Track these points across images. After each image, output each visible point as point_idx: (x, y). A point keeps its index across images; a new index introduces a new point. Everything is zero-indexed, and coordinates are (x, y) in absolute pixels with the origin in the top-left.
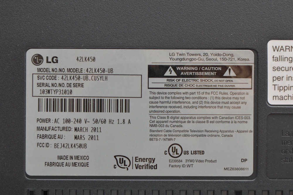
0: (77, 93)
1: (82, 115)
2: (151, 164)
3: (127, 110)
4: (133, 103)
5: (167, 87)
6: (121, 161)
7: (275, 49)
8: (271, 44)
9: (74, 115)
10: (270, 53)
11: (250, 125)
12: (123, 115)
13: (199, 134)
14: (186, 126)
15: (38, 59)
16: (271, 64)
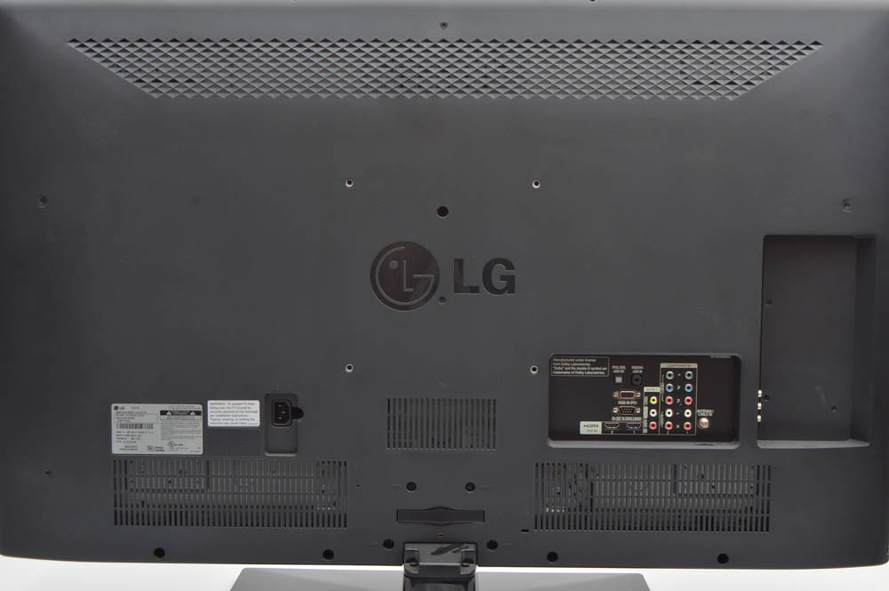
0: (132, 421)
1: (134, 430)
2: (161, 449)
3: (152, 427)
4: (154, 426)
5: (168, 419)
6: (150, 448)
7: (211, 404)
8: (209, 402)
9: (131, 430)
10: (209, 406)
11: (201, 435)
12: (151, 430)
13: (181, 438)
14: (176, 435)
15: (116, 408)
16: (209, 410)
